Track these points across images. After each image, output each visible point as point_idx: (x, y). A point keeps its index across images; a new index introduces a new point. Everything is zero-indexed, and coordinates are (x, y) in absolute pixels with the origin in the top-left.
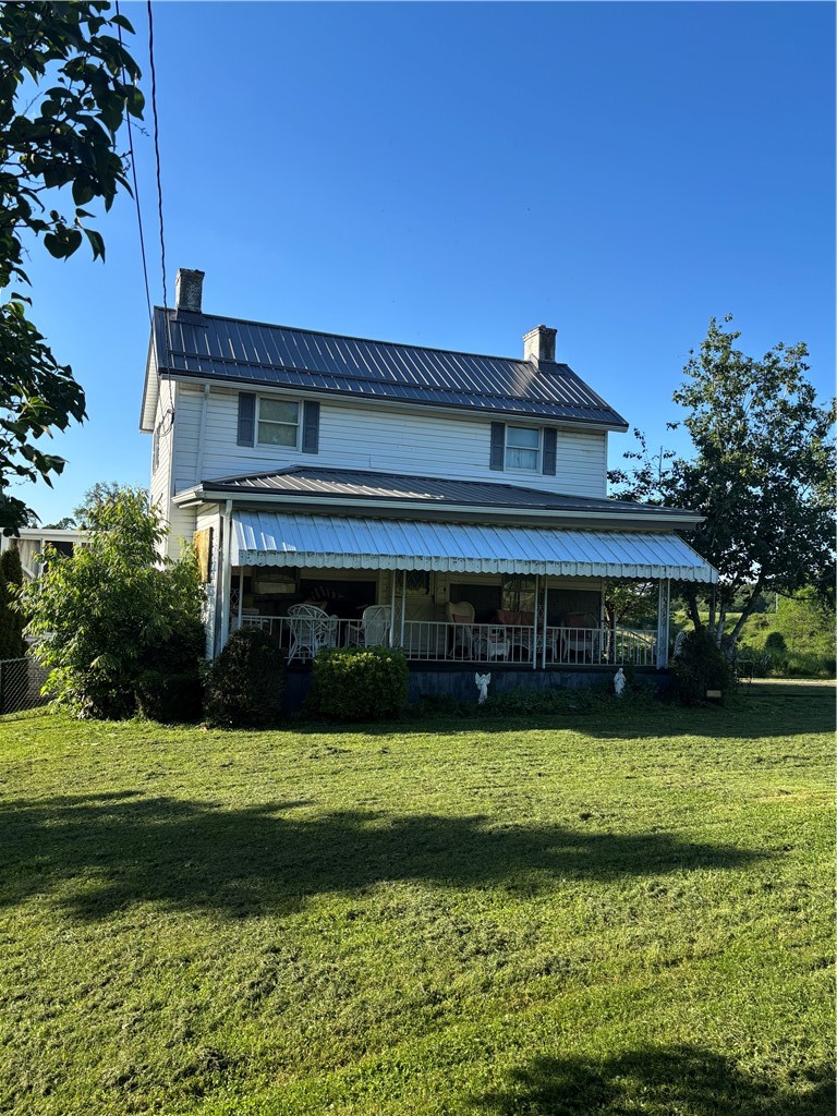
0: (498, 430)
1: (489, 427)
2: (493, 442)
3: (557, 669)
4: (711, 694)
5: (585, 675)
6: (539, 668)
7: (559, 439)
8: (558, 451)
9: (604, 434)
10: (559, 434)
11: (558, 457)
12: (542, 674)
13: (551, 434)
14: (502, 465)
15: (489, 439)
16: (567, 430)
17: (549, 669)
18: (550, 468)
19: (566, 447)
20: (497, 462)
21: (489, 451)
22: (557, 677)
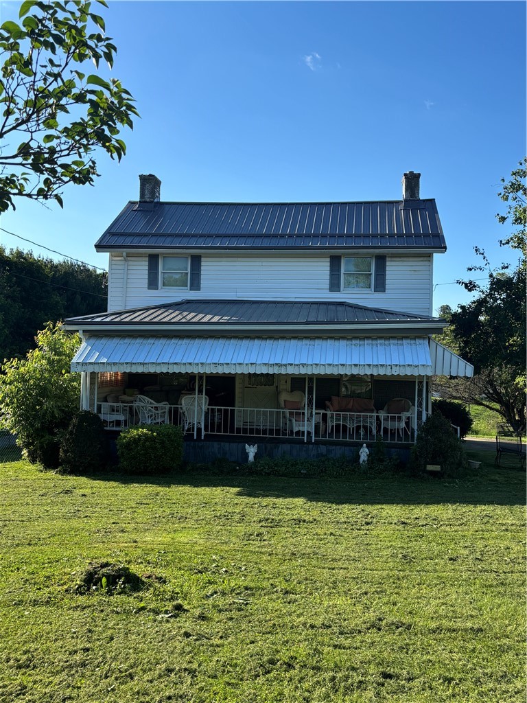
0: (335, 262)
1: (328, 260)
2: (331, 271)
3: (325, 443)
4: (430, 468)
5: (347, 448)
6: (309, 442)
7: (387, 264)
8: (387, 273)
9: (430, 256)
10: (387, 259)
11: (387, 277)
12: (311, 446)
13: (381, 261)
14: (339, 287)
15: (328, 268)
16: (394, 256)
17: (317, 443)
18: (380, 286)
19: (394, 270)
20: (335, 286)
21: (328, 277)
22: (323, 449)
